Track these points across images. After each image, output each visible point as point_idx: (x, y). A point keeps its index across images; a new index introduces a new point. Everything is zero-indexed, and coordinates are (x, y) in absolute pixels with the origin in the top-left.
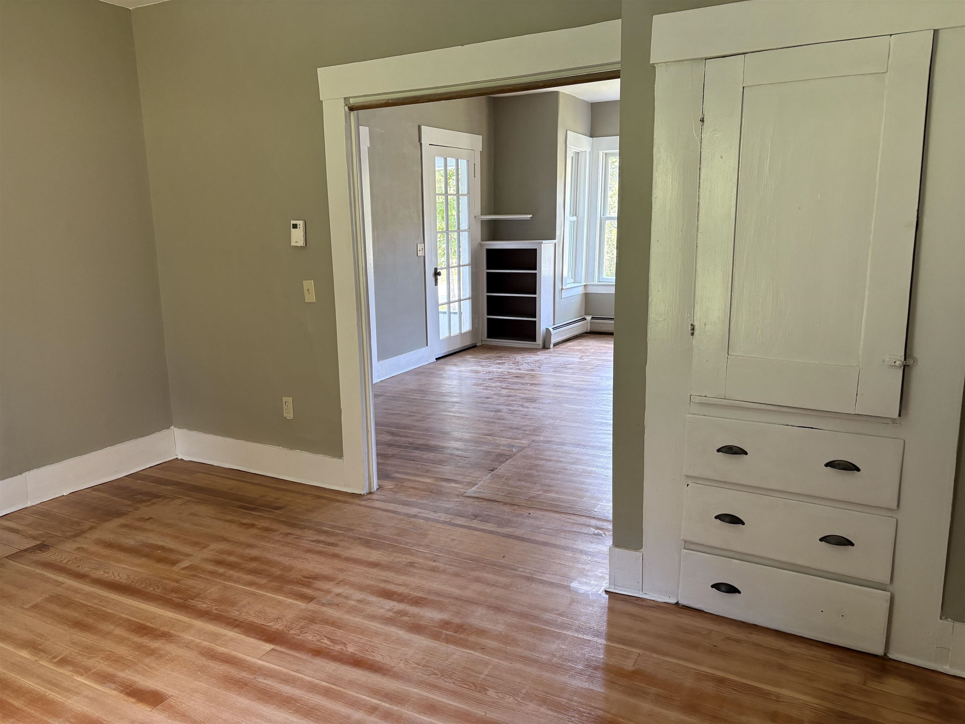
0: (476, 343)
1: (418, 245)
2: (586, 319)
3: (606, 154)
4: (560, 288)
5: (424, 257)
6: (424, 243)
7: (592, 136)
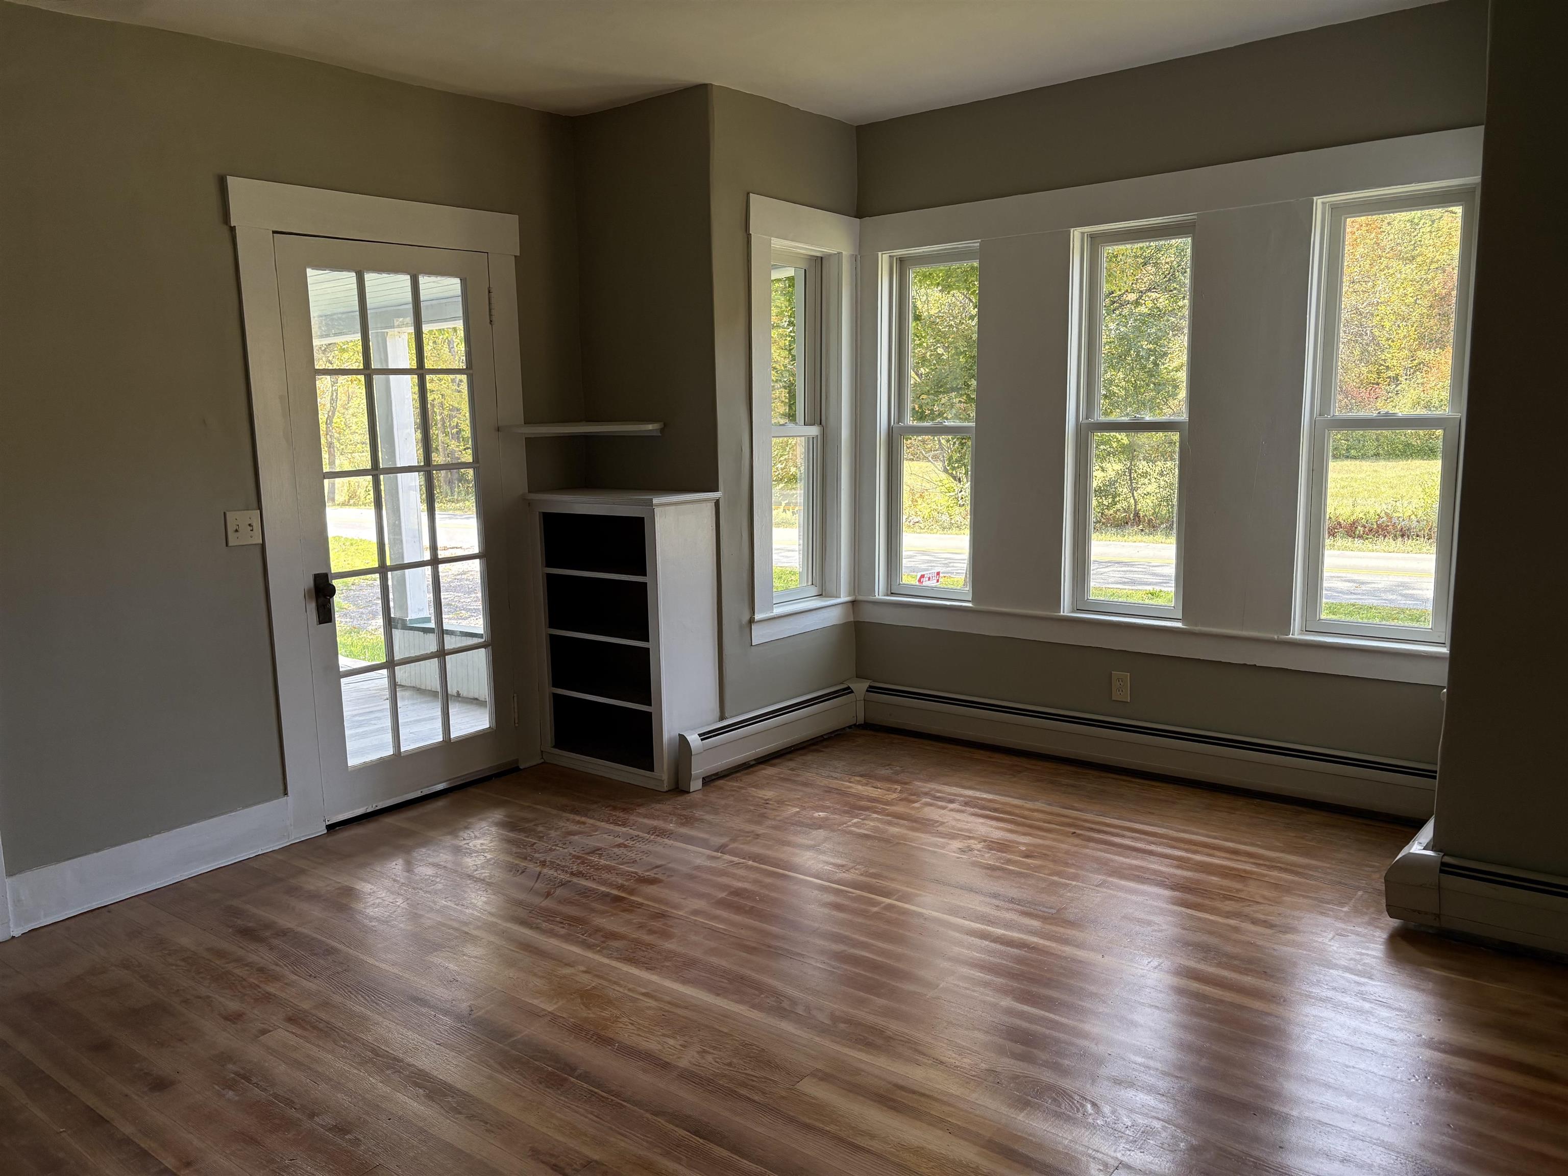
0: (517, 761)
1: (228, 514)
2: (852, 692)
3: (902, 261)
4: (746, 618)
5: (263, 546)
6: (260, 508)
7: (860, 214)
